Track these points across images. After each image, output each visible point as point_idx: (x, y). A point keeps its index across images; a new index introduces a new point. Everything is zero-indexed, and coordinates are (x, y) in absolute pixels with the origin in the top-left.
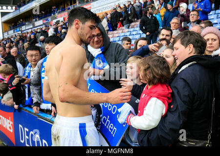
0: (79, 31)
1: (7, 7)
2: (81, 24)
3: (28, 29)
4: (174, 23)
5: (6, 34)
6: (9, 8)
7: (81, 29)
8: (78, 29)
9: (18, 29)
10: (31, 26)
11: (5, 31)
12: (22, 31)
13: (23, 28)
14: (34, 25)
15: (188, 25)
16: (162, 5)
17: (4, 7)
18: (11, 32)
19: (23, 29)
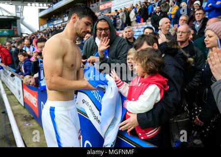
0: (75, 24)
1: (43, 4)
2: (78, 19)
3: (59, 24)
4: (182, 20)
5: (41, 27)
6: (45, 5)
7: (77, 23)
8: (74, 23)
9: (51, 24)
10: (62, 21)
11: (41, 25)
12: (54, 25)
13: (55, 22)
14: (63, 20)
15: (194, 23)
16: (175, 3)
17: (41, 5)
18: (46, 26)
19: (55, 24)
